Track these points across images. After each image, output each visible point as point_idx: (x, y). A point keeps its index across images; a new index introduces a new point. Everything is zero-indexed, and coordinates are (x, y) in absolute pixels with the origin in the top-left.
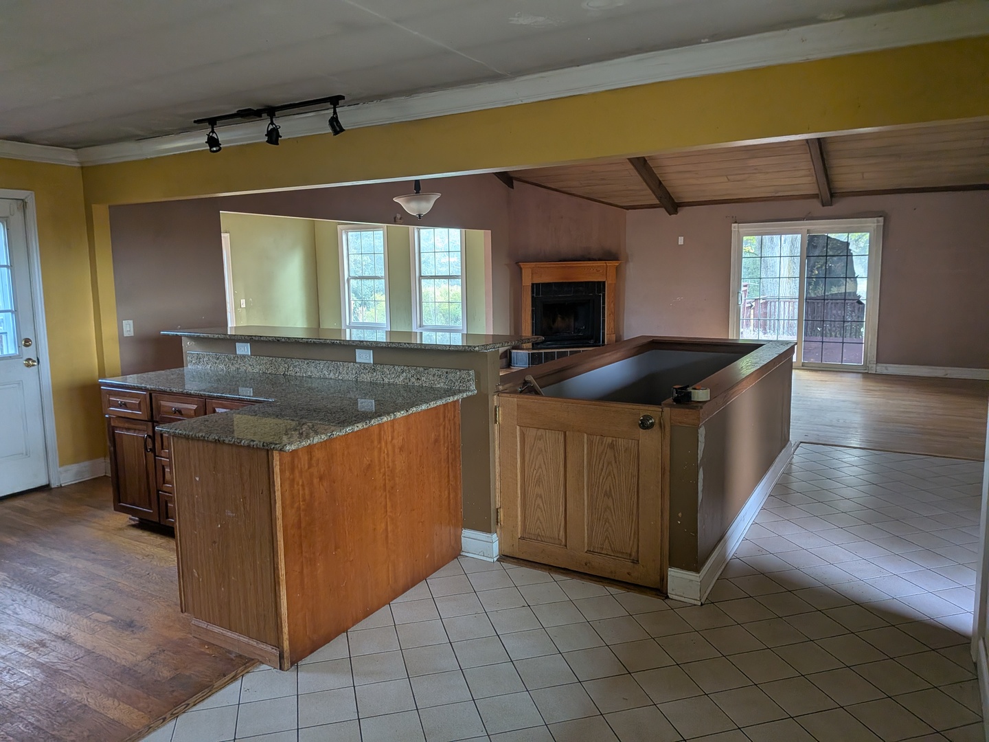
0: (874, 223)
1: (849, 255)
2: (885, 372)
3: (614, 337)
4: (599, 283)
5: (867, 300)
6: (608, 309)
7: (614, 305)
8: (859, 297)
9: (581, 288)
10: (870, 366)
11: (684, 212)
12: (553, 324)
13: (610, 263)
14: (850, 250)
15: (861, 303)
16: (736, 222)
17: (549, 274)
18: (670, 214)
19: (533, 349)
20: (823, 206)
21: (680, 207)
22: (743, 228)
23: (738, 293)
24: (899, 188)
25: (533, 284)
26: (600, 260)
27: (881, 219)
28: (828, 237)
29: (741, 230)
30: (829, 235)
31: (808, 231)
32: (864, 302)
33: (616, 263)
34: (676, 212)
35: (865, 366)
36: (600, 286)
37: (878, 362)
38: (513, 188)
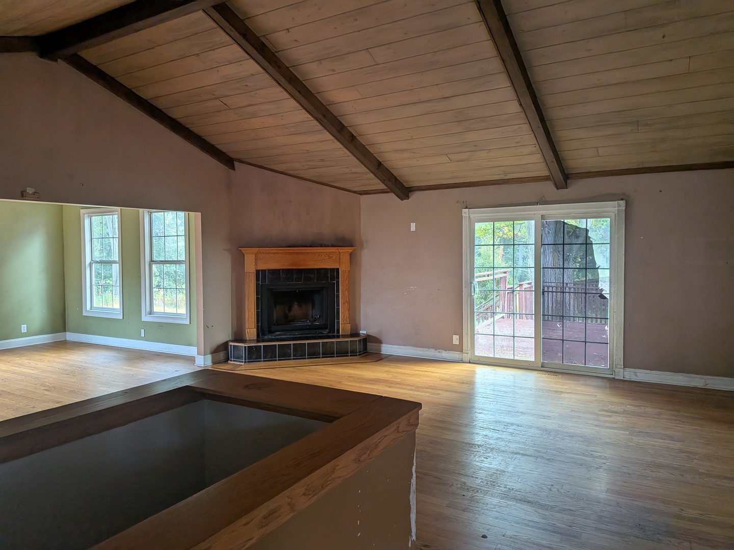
0: (614, 207)
1: (587, 244)
2: (634, 378)
3: (348, 327)
4: (332, 270)
5: (610, 294)
6: (342, 298)
7: (348, 292)
8: (602, 290)
9: (312, 276)
10: (617, 370)
11: (416, 197)
12: (290, 312)
13: (342, 250)
14: (590, 238)
15: (604, 298)
16: (466, 208)
17: (275, 261)
18: (402, 200)
19: (258, 341)
20: (558, 189)
21: (411, 191)
22: (475, 213)
23: (471, 283)
24: (641, 166)
25: (258, 272)
26: (333, 246)
27: (622, 203)
28: (564, 223)
29: (472, 216)
30: (566, 221)
31: (543, 217)
32: (608, 296)
33: (349, 250)
34: (407, 197)
35: (612, 369)
36: (334, 273)
37: (625, 366)
38: (234, 170)
